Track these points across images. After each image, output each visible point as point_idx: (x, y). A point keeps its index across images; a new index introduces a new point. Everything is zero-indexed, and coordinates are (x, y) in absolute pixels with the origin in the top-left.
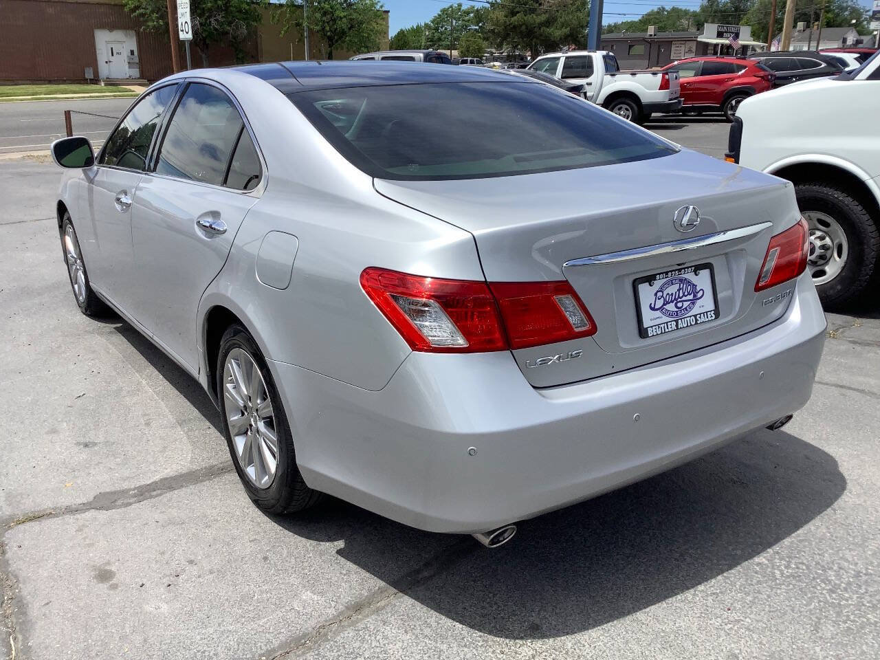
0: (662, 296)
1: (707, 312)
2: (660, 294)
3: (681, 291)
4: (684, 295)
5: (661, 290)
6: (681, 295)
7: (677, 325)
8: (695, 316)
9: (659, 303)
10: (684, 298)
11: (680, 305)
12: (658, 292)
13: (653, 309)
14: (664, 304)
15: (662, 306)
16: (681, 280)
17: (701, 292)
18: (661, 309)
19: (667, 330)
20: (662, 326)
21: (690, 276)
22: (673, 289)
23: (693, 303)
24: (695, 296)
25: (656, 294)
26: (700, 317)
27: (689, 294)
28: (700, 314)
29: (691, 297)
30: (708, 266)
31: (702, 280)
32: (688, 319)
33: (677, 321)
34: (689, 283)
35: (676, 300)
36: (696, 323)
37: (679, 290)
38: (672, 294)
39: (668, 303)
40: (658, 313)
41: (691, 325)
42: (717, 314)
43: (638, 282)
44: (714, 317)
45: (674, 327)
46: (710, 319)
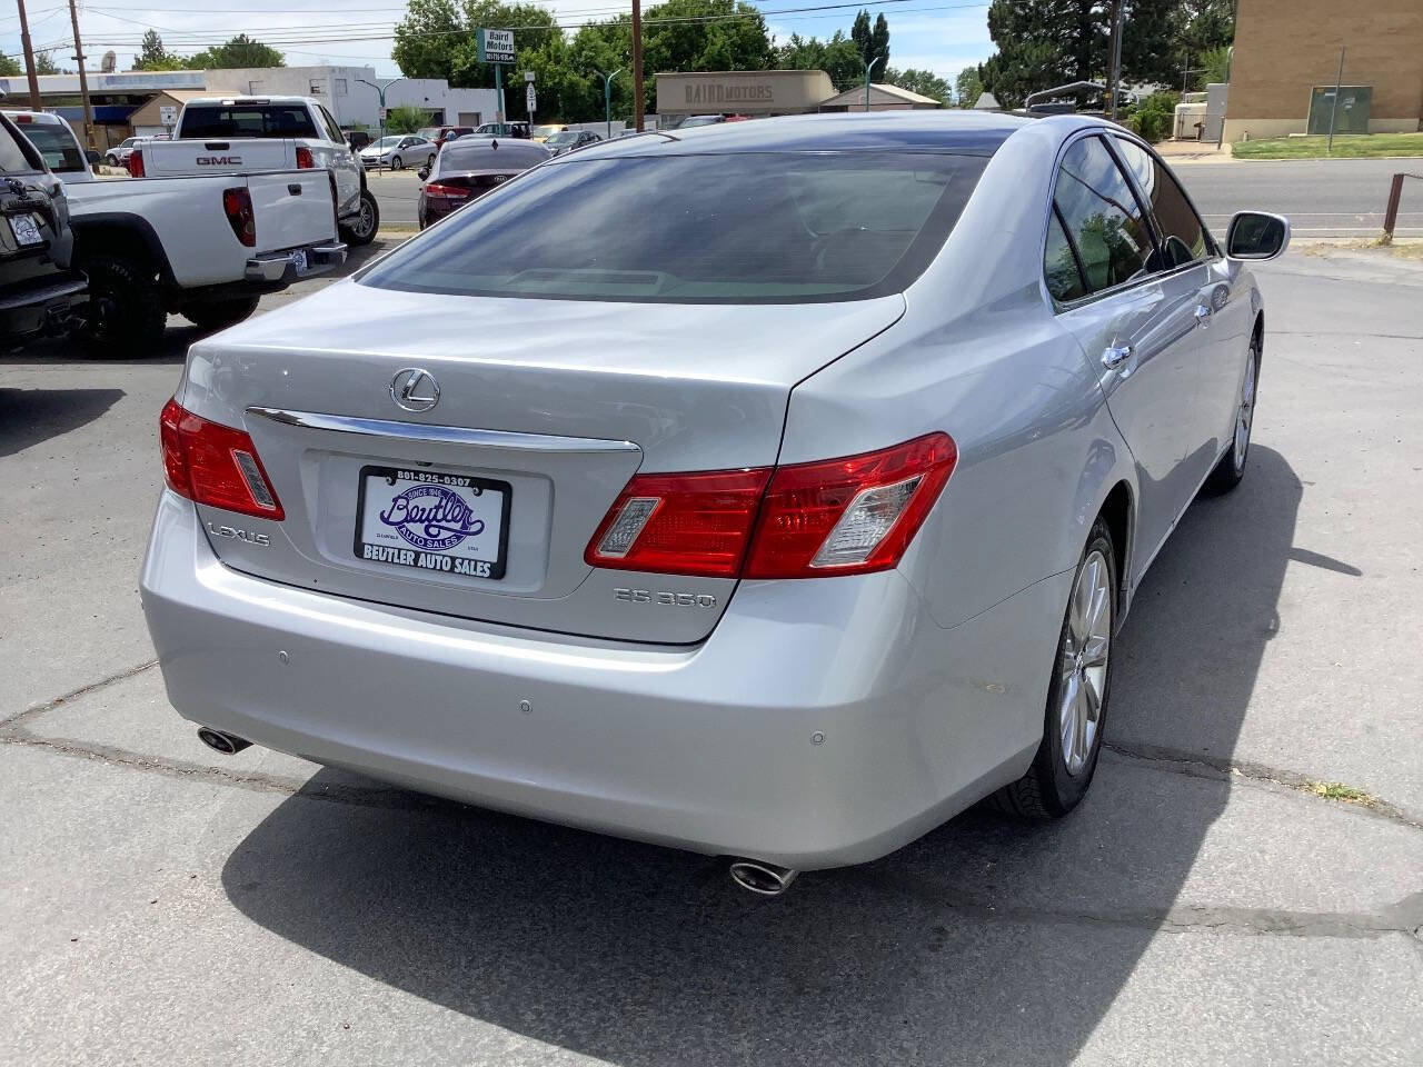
0: (406, 507)
1: (476, 562)
2: (402, 502)
3: (441, 511)
4: (444, 518)
5: (406, 496)
6: (440, 516)
7: (416, 560)
8: (453, 559)
9: (398, 516)
10: (443, 524)
11: (433, 531)
12: (399, 497)
13: (386, 521)
14: (406, 520)
15: (403, 522)
16: (445, 493)
17: (478, 526)
18: (399, 525)
19: (396, 560)
20: (391, 551)
22: (428, 502)
23: (459, 538)
24: (464, 527)
25: (395, 500)
26: (462, 564)
27: (454, 520)
28: (463, 559)
29: (457, 526)
30: (505, 488)
31: (487, 507)
32: (439, 558)
33: (417, 555)
34: (459, 502)
35: (429, 522)
36: (452, 570)
37: (437, 508)
38: (424, 510)
39: (413, 520)
40: (392, 530)
41: (441, 569)
42: (498, 571)
43: (368, 472)
44: (488, 573)
45: (410, 560)
46: (479, 574)
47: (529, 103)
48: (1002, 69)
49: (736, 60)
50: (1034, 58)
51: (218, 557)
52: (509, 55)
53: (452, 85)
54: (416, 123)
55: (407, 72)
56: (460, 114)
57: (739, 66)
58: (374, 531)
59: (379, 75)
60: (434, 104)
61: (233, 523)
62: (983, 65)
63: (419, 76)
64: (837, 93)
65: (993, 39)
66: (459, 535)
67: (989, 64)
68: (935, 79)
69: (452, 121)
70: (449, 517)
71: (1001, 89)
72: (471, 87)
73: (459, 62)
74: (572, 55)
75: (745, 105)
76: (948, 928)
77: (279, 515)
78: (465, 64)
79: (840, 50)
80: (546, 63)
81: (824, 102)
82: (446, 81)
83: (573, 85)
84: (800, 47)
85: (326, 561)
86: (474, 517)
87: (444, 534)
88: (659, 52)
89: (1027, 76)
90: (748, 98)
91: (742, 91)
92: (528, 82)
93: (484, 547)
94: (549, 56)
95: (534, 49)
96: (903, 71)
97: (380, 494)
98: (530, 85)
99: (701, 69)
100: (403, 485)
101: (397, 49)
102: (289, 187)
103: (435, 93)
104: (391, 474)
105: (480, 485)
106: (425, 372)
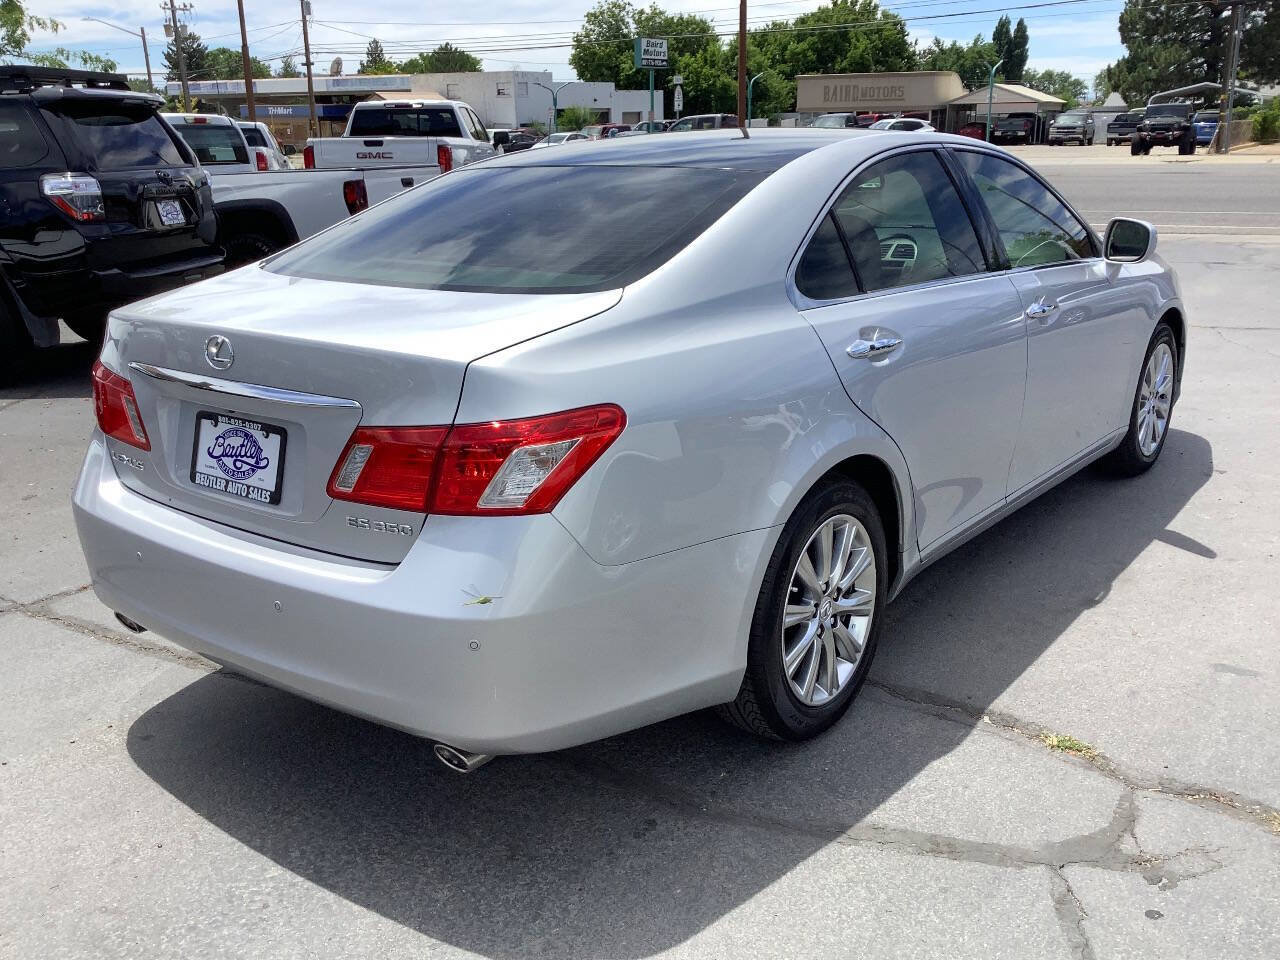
0: (223, 444)
1: (262, 490)
2: (221, 440)
3: (244, 449)
4: (245, 455)
5: (224, 436)
6: (243, 453)
7: (226, 487)
8: (249, 487)
9: (218, 452)
10: (244, 459)
11: (239, 464)
12: (220, 437)
13: (210, 454)
14: (222, 455)
16: (246, 435)
17: (265, 462)
18: (219, 458)
19: (214, 486)
20: (212, 478)
21: (258, 435)
22: (236, 441)
23: (253, 471)
24: (257, 462)
25: (217, 439)
26: (253, 492)
27: (251, 456)
28: (254, 488)
29: (252, 461)
30: (282, 433)
31: (270, 446)
32: (240, 486)
33: (228, 483)
34: (255, 443)
35: (237, 457)
36: (247, 496)
37: (242, 446)
38: (233, 448)
39: (227, 455)
40: (214, 462)
41: (241, 495)
42: (276, 498)
43: (203, 415)
44: (268, 500)
45: (223, 487)
46: (263, 500)
47: (676, 104)
48: (1130, 70)
49: (877, 62)
50: (1162, 59)
51: (119, 478)
52: (663, 61)
53: (618, 87)
54: (585, 121)
55: (581, 75)
56: (624, 114)
57: (880, 67)
58: (204, 463)
59: (556, 79)
60: (602, 105)
61: (127, 453)
62: (1112, 66)
63: (592, 79)
64: (966, 92)
65: (1123, 43)
66: (255, 468)
67: (1118, 65)
68: (1073, 79)
69: (616, 119)
70: (248, 454)
71: (1128, 90)
72: (635, 89)
73: (627, 68)
74: (726, 59)
75: (878, 104)
76: (659, 822)
77: (146, 447)
78: (631, 69)
79: (979, 52)
80: (702, 67)
81: (955, 100)
82: (613, 84)
83: (726, 88)
84: (941, 50)
85: (173, 482)
86: (263, 455)
87: (246, 467)
88: (805, 56)
89: (1155, 77)
90: (882, 97)
91: (876, 91)
92: (676, 85)
93: (266, 479)
94: (706, 60)
95: (693, 54)
96: (1041, 71)
97: (209, 432)
98: (678, 89)
99: (843, 71)
100: (223, 427)
101: (573, 56)
102: (402, 180)
103: (604, 94)
104: (213, 417)
105: (268, 429)
106: (227, 340)
